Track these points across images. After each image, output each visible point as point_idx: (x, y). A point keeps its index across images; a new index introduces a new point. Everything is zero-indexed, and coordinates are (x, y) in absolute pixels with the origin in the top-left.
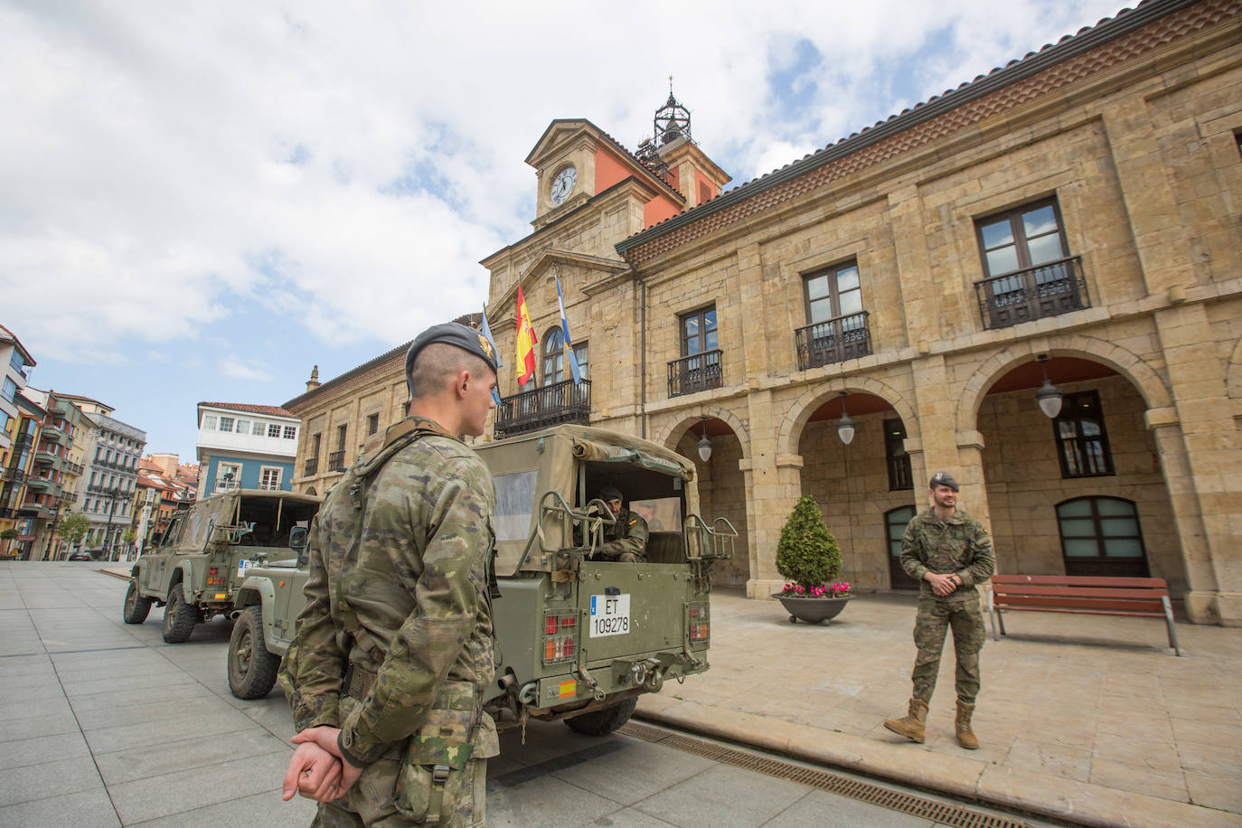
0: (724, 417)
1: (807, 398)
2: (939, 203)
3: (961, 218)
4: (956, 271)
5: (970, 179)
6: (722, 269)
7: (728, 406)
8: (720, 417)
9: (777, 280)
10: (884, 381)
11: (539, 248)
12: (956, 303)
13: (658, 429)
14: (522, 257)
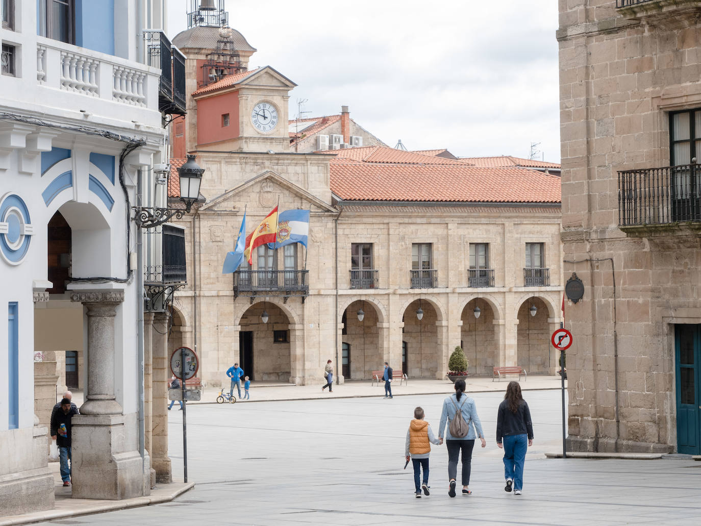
0: (376, 302)
1: (411, 300)
2: (462, 234)
3: (466, 242)
4: (463, 262)
5: (471, 228)
6: (379, 229)
7: (379, 298)
8: (374, 302)
9: (403, 243)
10: (438, 298)
11: (252, 161)
12: (461, 274)
13: (341, 303)
14: (234, 160)
